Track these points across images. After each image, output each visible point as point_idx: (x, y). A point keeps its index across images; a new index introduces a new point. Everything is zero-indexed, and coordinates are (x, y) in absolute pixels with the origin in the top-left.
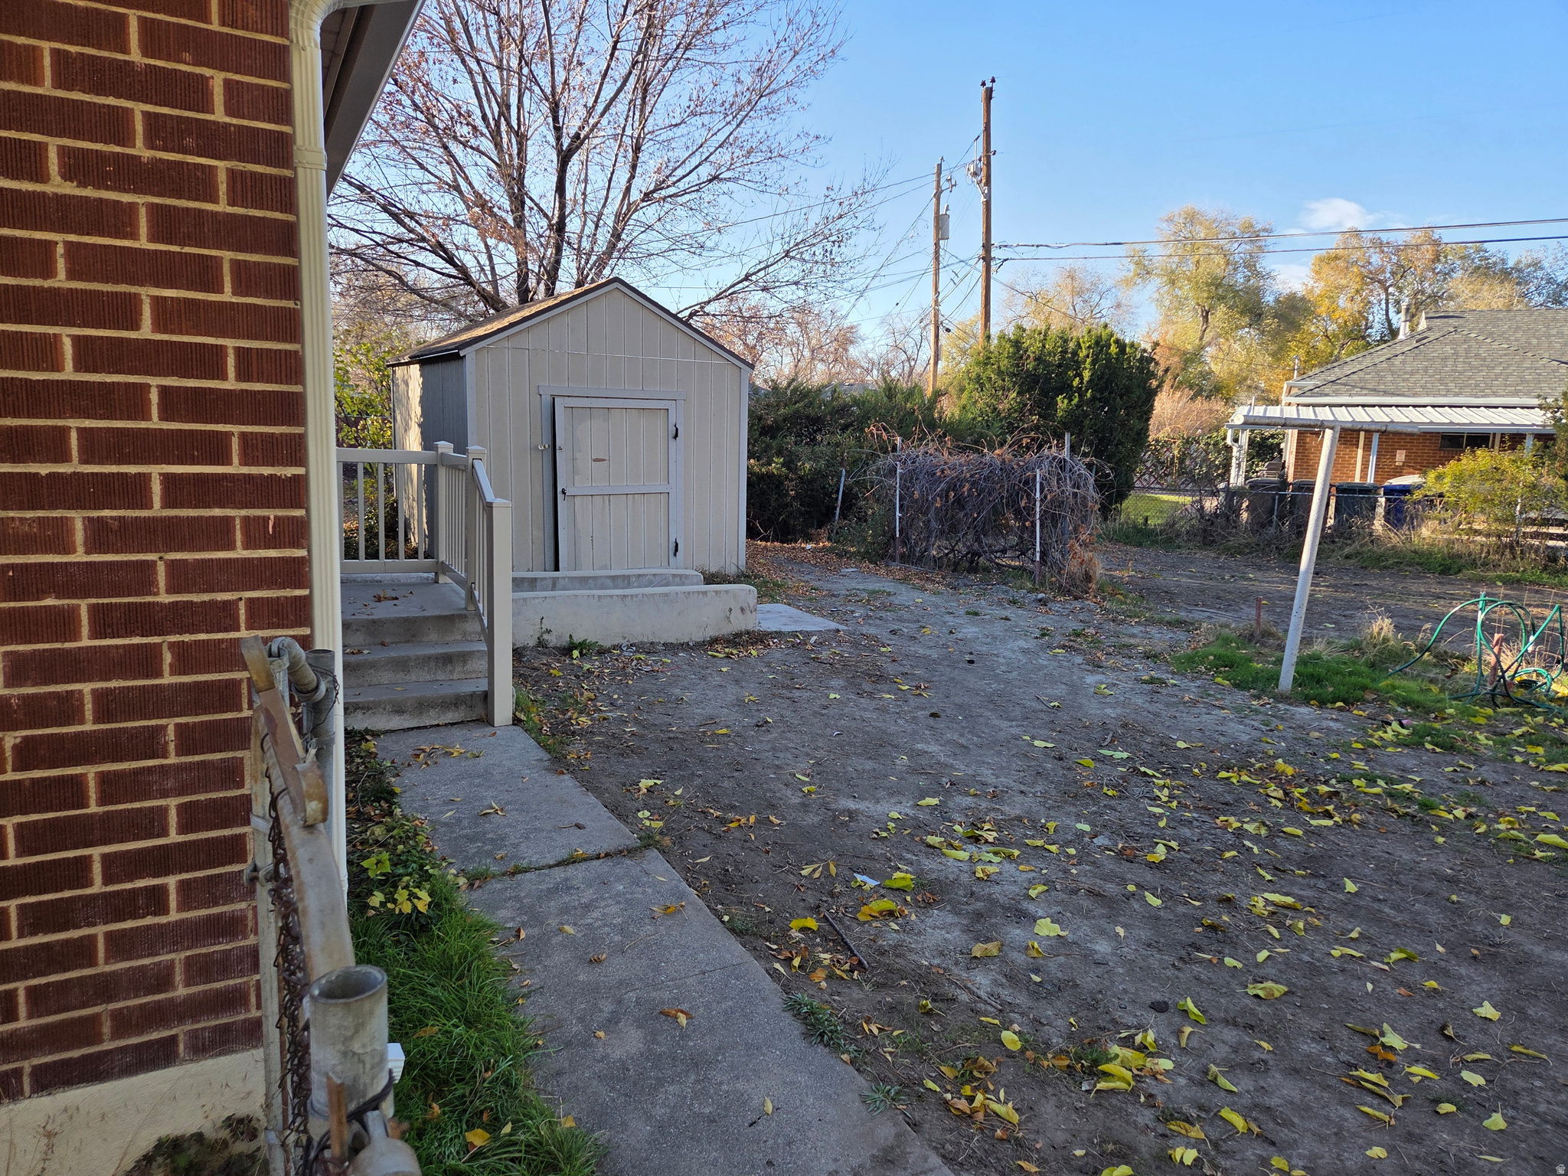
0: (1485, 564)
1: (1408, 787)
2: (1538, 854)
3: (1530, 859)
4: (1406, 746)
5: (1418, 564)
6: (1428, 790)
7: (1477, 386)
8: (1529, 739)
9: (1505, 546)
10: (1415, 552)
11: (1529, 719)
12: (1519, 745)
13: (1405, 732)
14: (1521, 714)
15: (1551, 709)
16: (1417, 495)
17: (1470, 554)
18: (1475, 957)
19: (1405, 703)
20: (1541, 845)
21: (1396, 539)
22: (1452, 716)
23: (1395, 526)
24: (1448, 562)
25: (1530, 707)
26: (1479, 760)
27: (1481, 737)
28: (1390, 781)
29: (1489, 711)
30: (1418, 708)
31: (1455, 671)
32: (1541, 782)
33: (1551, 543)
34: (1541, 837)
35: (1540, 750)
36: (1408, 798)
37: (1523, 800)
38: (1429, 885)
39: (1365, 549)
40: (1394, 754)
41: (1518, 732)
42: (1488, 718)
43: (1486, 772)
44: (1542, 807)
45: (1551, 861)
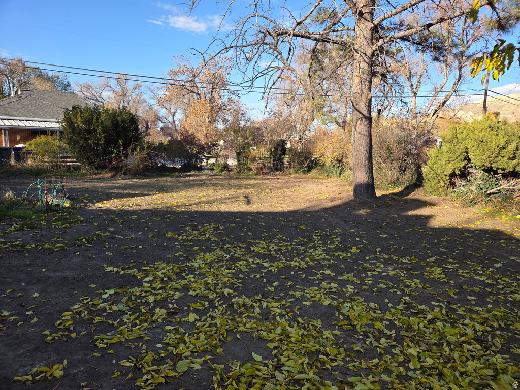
0: (49, 171)
1: (18, 242)
2: (55, 250)
3: (54, 252)
4: (19, 230)
5: (28, 173)
6: (25, 242)
7: (40, 115)
8: (57, 220)
9: (55, 165)
10: (26, 169)
11: (57, 215)
12: (54, 223)
13: (18, 226)
14: (55, 214)
15: (64, 211)
16: (24, 150)
17: (44, 169)
18: (34, 283)
19: (18, 218)
20: (56, 248)
21: (19, 166)
22: (34, 218)
23: (18, 161)
24: (38, 172)
25: (58, 211)
26: (41, 229)
27: (42, 223)
28: (12, 242)
29: (46, 215)
30: (23, 218)
31: (35, 205)
32: (59, 231)
33: (68, 164)
34: (57, 245)
35: (60, 223)
36: (18, 245)
37: (54, 237)
38: (21, 268)
39: (9, 170)
40: (15, 234)
41: (54, 219)
42: (45, 217)
43: (44, 232)
44: (58, 238)
45: (58, 251)
